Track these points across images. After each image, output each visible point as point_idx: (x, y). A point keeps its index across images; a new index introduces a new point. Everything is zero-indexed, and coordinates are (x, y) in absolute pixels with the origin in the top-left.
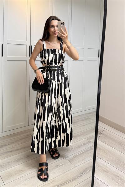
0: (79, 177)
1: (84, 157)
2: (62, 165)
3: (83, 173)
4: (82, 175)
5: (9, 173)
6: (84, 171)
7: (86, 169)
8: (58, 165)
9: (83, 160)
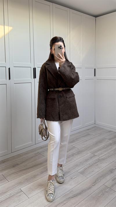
0: (93, 186)
1: (93, 169)
2: (76, 177)
3: (95, 182)
4: (95, 185)
5: (30, 188)
6: (96, 181)
7: (97, 179)
8: (72, 177)
9: (92, 172)
